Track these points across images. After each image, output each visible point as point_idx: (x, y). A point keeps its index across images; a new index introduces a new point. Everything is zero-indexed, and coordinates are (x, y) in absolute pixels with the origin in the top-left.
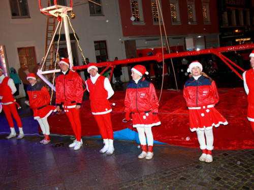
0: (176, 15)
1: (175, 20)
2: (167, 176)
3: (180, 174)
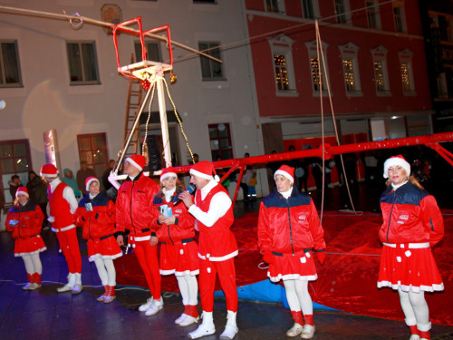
0: (353, 80)
1: (351, 89)
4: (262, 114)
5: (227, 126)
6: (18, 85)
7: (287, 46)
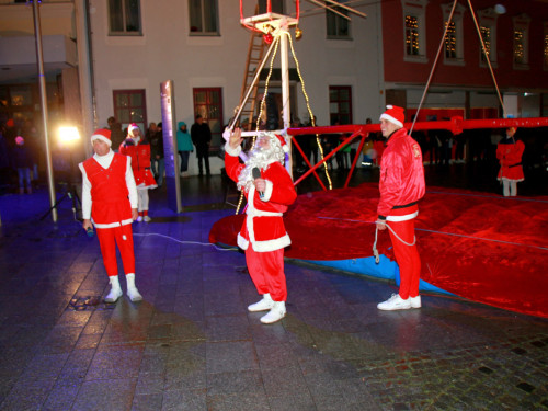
2: (454, 360)
3: (478, 360)
4: (388, 79)
5: (349, 88)
6: (137, 33)
7: (421, 7)
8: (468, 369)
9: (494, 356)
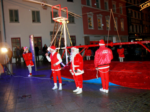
5: (75, 36)
6: (18, 22)
8: (131, 102)
9: (136, 99)
